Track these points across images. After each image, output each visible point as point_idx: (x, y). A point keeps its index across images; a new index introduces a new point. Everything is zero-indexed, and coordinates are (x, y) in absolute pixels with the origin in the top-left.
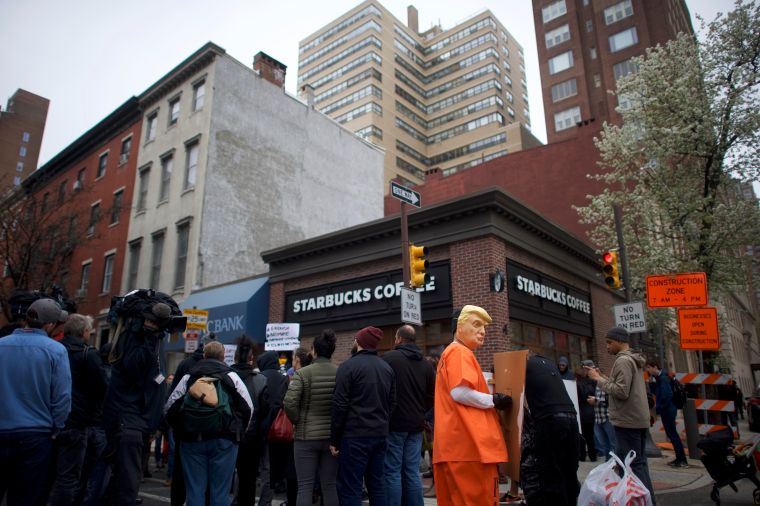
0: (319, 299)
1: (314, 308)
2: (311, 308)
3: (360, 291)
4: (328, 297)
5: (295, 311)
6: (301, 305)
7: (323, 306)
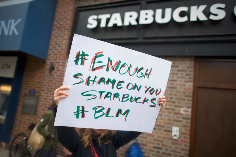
0: (127, 15)
1: (119, 24)
2: (115, 25)
3: (203, 7)
4: (143, 13)
5: (89, 26)
6: (99, 21)
7: (134, 23)
